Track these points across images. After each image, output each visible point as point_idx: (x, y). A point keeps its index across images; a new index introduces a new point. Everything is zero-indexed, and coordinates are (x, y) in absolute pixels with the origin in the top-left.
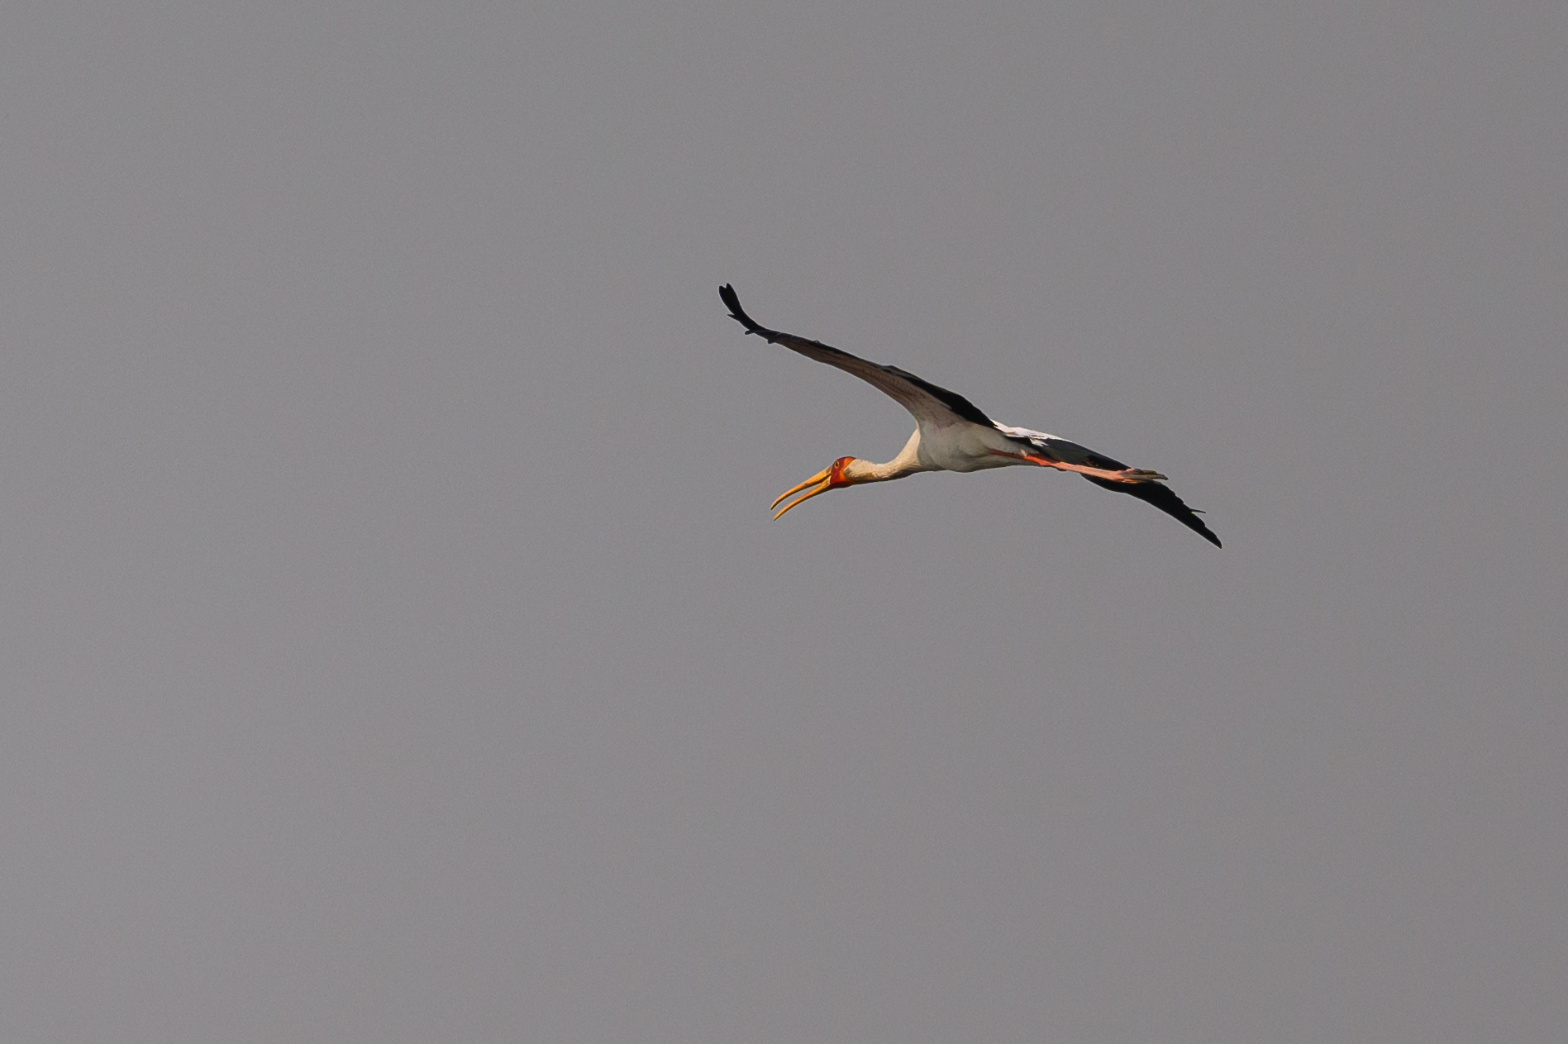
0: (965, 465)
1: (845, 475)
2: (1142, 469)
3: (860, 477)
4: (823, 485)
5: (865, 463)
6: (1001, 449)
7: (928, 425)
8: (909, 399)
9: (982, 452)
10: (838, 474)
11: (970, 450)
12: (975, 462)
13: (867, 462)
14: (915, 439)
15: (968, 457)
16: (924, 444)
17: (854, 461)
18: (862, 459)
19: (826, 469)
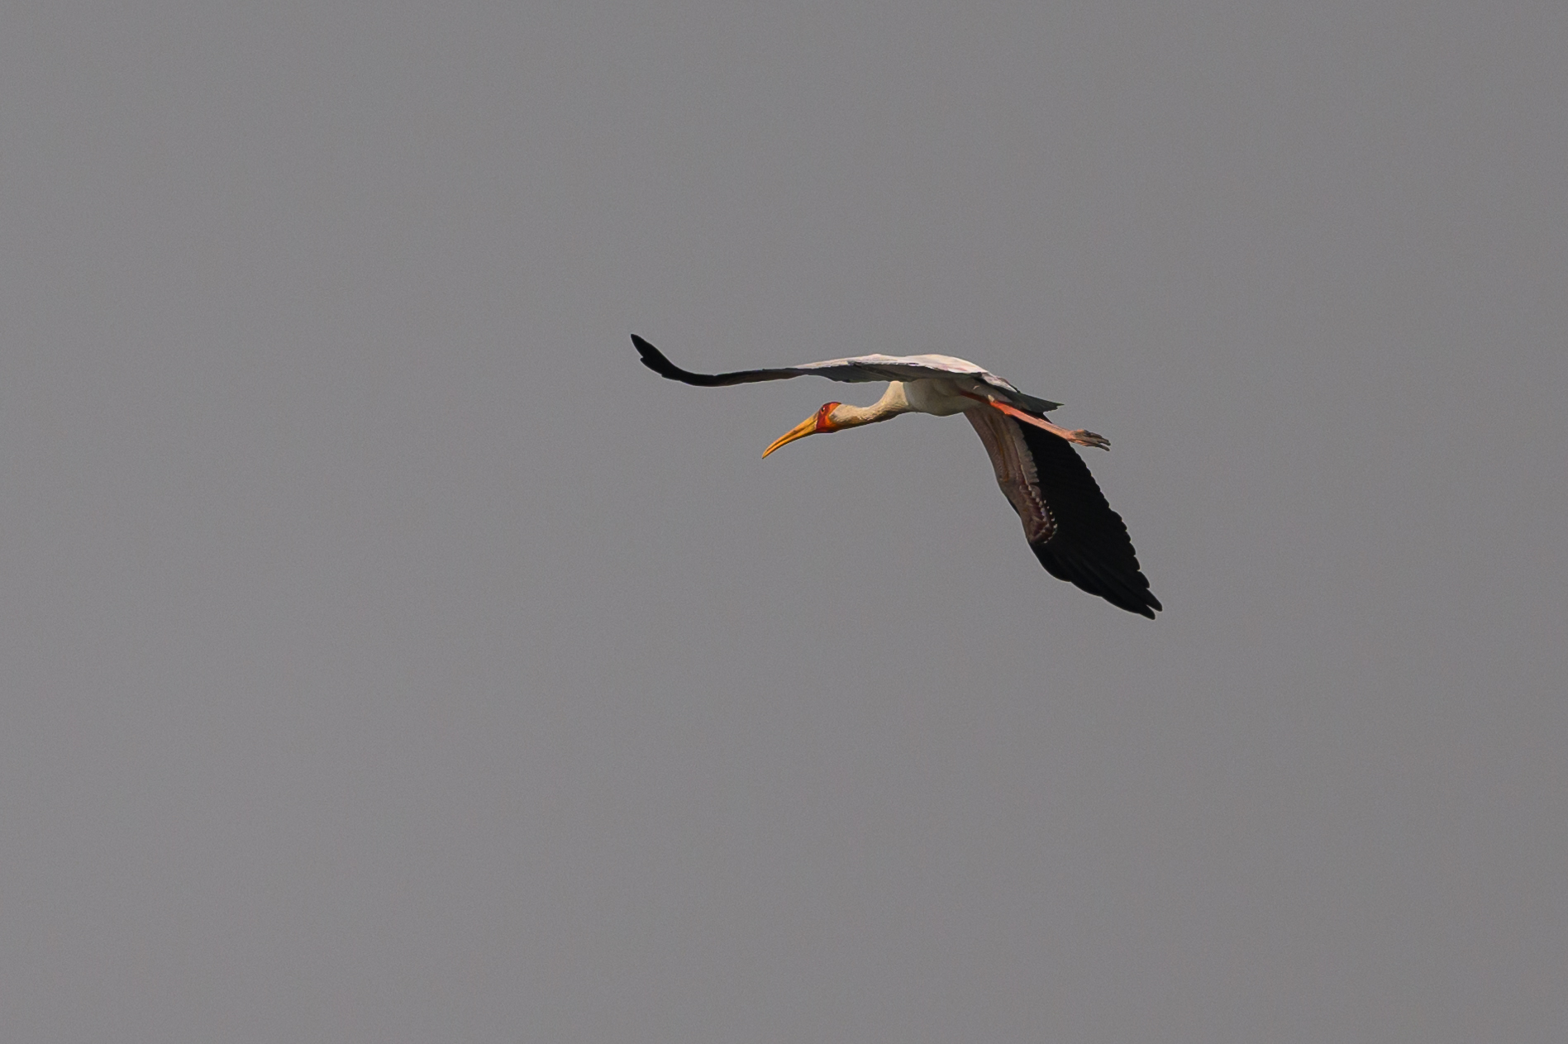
1: (831, 419)
2: (1090, 432)
3: (845, 421)
4: (810, 429)
5: (850, 407)
10: (824, 419)
13: (852, 406)
17: (839, 406)
18: (848, 403)
19: (814, 415)
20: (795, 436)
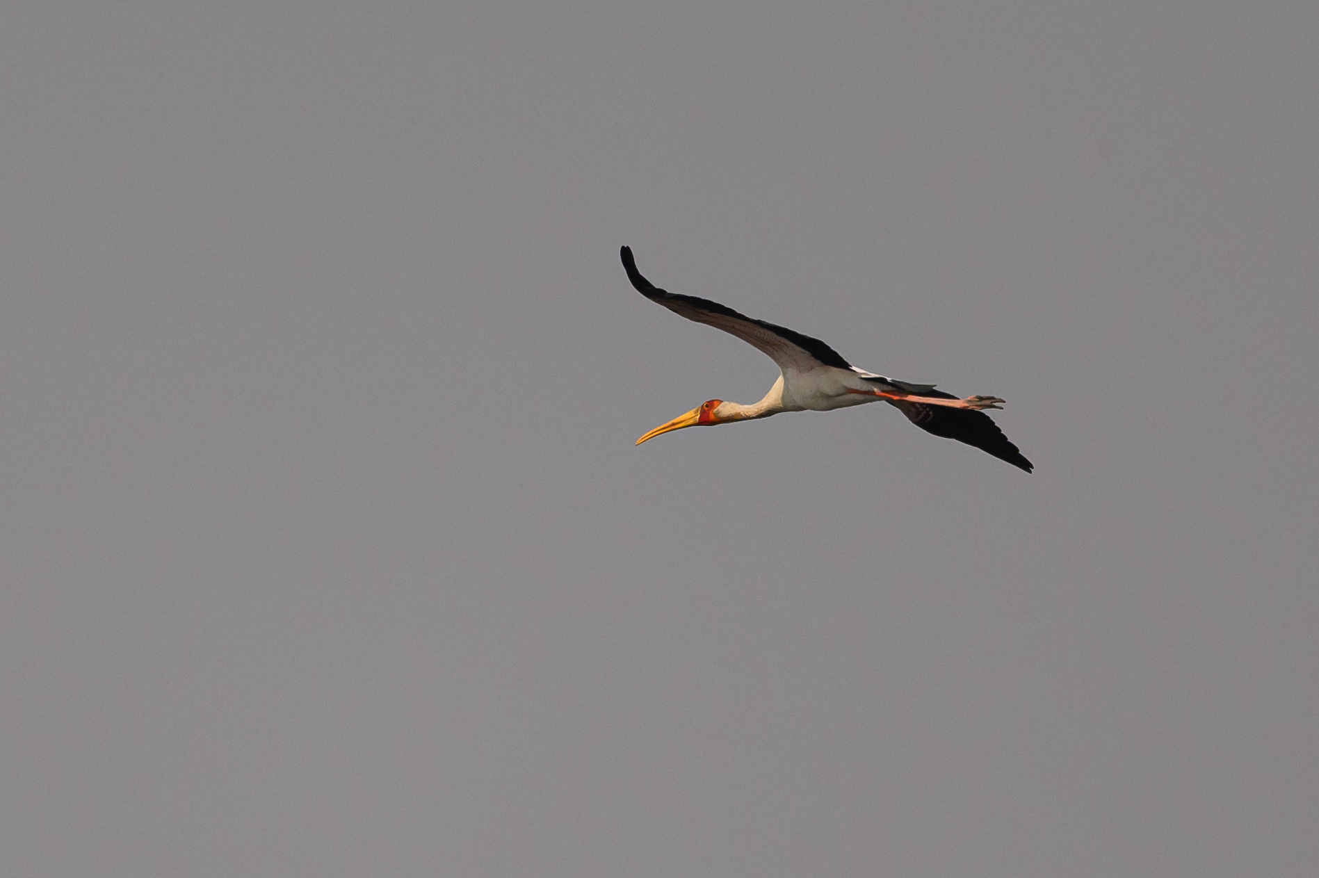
0: (825, 403)
1: (714, 414)
3: (729, 417)
4: (691, 422)
5: (733, 404)
6: (858, 388)
7: (792, 371)
8: (774, 349)
9: (840, 392)
10: (709, 414)
11: (829, 389)
12: (832, 402)
13: (735, 404)
14: (779, 384)
15: (828, 397)
16: (788, 388)
17: (723, 403)
18: (730, 401)
19: (695, 410)
20: (673, 428)
